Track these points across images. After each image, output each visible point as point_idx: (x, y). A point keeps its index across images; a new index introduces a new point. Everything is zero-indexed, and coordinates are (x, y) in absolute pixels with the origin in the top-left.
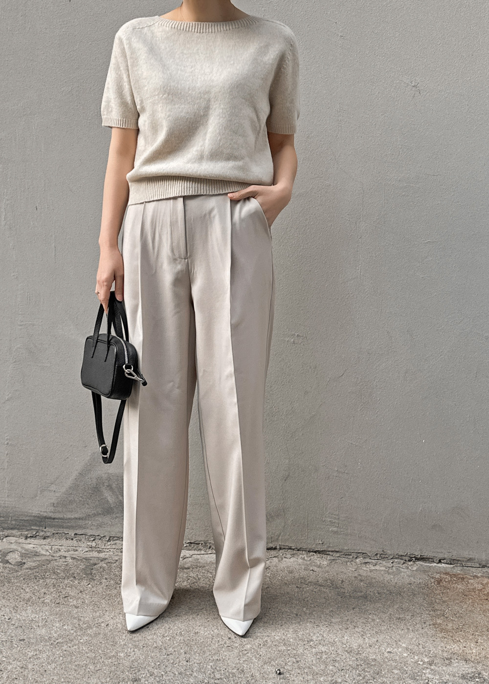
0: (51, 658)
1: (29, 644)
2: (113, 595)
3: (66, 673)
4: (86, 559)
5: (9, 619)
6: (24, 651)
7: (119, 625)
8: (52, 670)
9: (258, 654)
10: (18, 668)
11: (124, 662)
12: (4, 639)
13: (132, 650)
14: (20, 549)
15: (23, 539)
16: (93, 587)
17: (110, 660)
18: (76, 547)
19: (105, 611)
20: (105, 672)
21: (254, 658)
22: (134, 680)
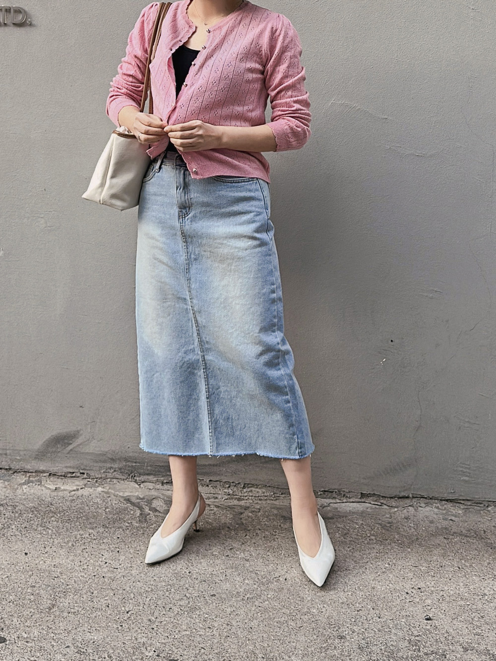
0: (250, 615)
1: (222, 600)
2: (276, 547)
3: (272, 631)
4: (231, 508)
5: (189, 573)
6: (220, 606)
7: (297, 580)
8: (256, 627)
9: (442, 610)
10: (224, 625)
11: (320, 618)
12: (196, 595)
13: (322, 606)
14: (162, 497)
15: (160, 485)
16: (251, 538)
17: (306, 617)
18: (214, 494)
19: (276, 565)
20: (308, 629)
21: (439, 614)
22: (339, 637)
